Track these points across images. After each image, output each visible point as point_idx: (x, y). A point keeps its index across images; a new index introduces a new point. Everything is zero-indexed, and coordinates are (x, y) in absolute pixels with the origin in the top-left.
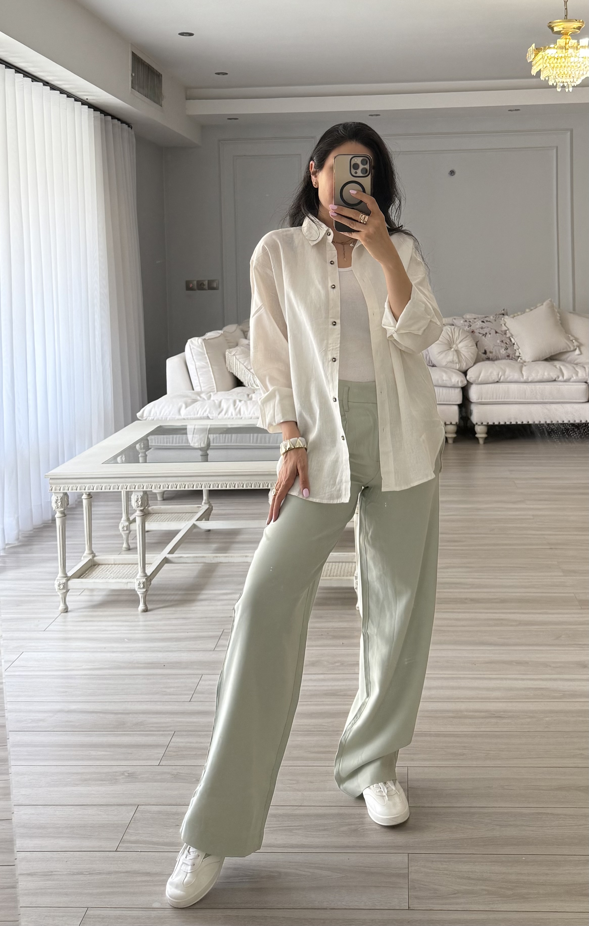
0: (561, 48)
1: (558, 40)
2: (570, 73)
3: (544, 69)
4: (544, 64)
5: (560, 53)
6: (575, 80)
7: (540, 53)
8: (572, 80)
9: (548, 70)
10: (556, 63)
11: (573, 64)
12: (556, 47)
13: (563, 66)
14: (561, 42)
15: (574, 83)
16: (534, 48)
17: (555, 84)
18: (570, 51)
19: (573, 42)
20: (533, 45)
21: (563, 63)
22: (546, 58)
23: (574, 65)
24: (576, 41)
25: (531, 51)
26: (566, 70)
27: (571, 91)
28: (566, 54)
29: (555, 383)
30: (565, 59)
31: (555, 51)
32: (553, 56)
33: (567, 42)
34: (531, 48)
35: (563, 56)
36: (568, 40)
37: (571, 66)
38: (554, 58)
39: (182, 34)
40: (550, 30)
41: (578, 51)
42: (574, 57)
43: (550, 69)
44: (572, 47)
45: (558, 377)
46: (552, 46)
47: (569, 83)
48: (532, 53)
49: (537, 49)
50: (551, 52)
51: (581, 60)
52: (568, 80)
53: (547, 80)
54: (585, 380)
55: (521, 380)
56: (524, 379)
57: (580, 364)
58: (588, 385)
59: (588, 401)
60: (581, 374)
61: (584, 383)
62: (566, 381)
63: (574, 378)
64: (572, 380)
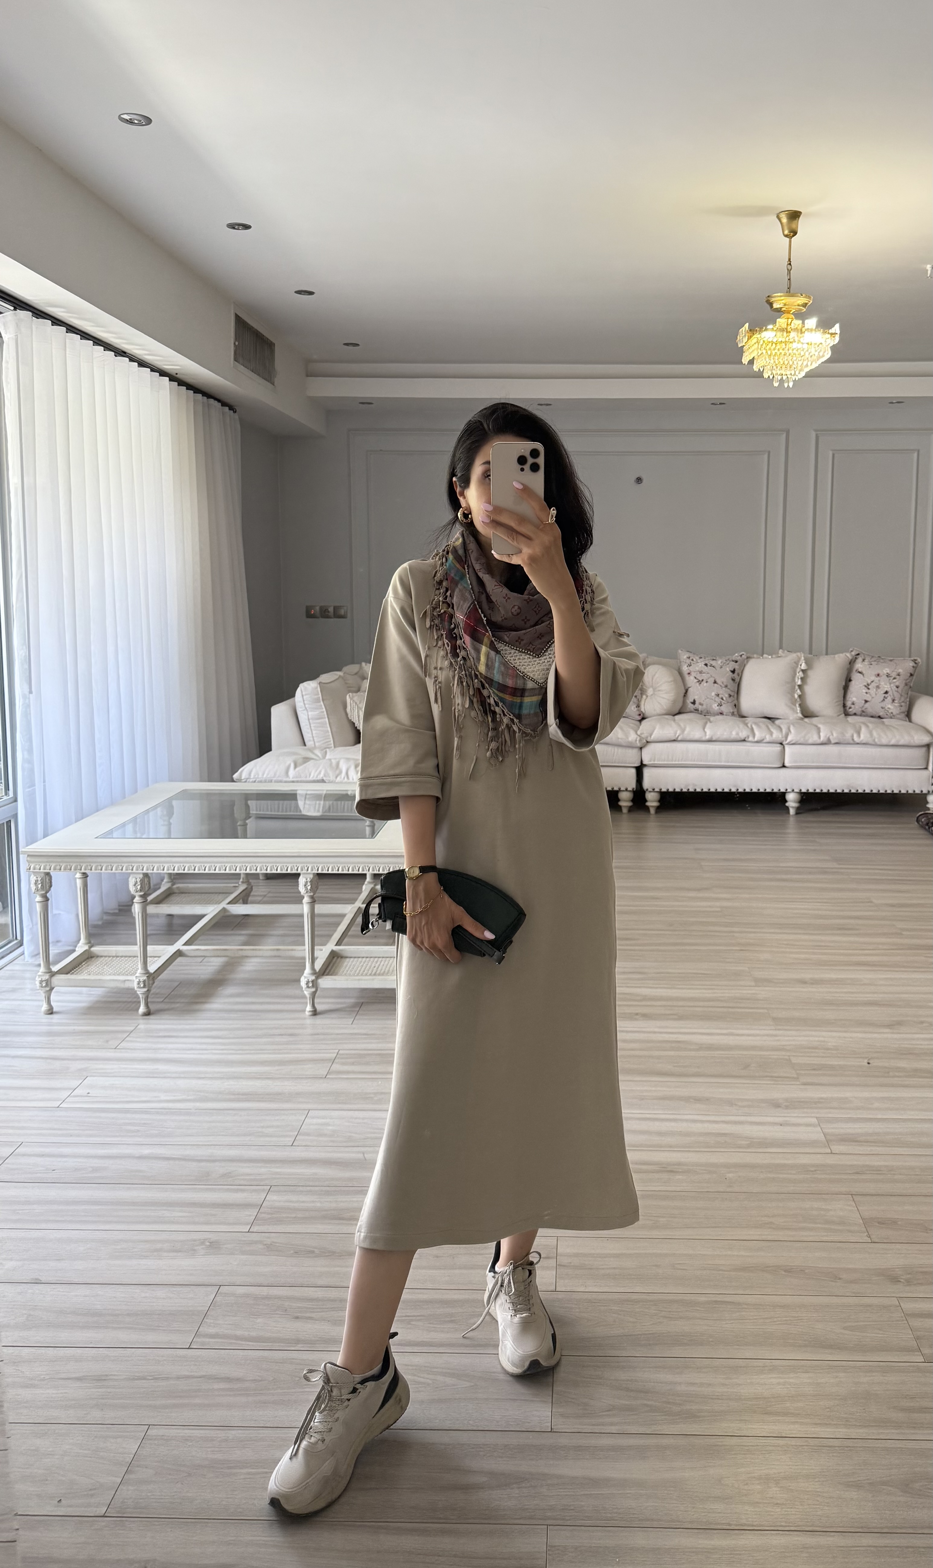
0: (782, 330)
1: (778, 320)
2: (791, 363)
3: (758, 356)
4: (759, 350)
5: (780, 337)
6: (797, 373)
7: (755, 336)
8: (793, 373)
9: (763, 358)
10: (774, 349)
11: (795, 351)
12: (775, 329)
13: (783, 354)
14: (781, 322)
15: (795, 376)
16: (747, 329)
17: (771, 377)
18: (793, 334)
19: (797, 323)
20: (747, 325)
21: (783, 350)
22: (762, 342)
23: (797, 353)
24: (800, 322)
25: (744, 332)
26: (786, 359)
27: (791, 386)
28: (787, 339)
29: (744, 743)
30: (786, 345)
31: (774, 333)
32: (770, 340)
33: (789, 323)
34: (744, 328)
35: (783, 340)
36: (790, 320)
37: (792, 354)
38: (772, 343)
40: (768, 306)
41: (803, 334)
42: (796, 343)
43: (767, 357)
44: (796, 330)
45: (748, 737)
46: (770, 327)
47: (789, 376)
48: (745, 336)
49: (750, 330)
50: (768, 334)
51: (805, 346)
52: (788, 373)
53: (762, 370)
54: (780, 742)
55: (704, 739)
56: (707, 737)
57: (777, 722)
58: (784, 747)
59: (784, 766)
60: (776, 735)
61: (779, 745)
62: (757, 742)
63: (768, 738)
64: (765, 741)
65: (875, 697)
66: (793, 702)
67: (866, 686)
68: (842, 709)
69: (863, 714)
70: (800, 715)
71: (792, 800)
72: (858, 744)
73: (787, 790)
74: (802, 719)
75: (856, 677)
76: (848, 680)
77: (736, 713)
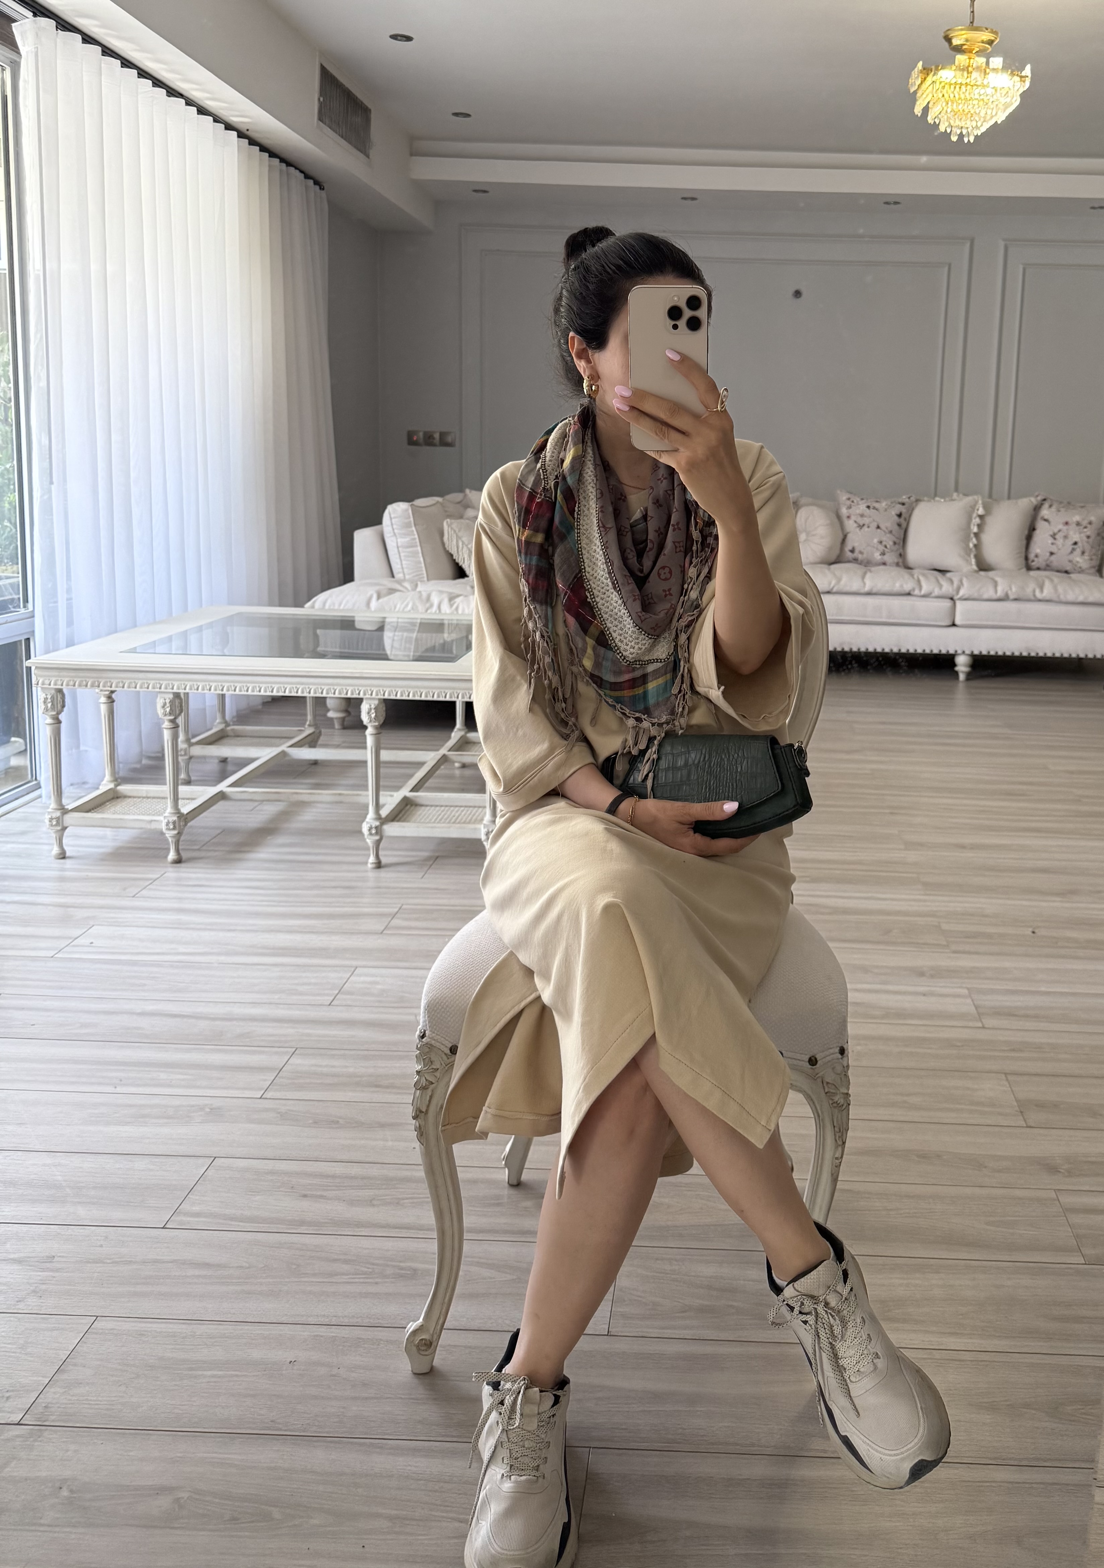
3: (934, 102)
29: (909, 598)
39: (395, 37)
43: (944, 103)
45: (914, 590)
54: (950, 596)
55: (862, 591)
56: (867, 589)
57: (948, 575)
58: (955, 604)
59: (954, 625)
60: (947, 588)
61: (949, 601)
62: (924, 596)
63: (937, 592)
64: (933, 595)
65: (1063, 547)
66: (967, 551)
67: (1051, 536)
68: (1024, 562)
69: (1048, 567)
70: (975, 567)
71: (962, 663)
72: (1040, 600)
73: (956, 651)
74: (976, 572)
75: (1041, 525)
76: (1032, 529)
77: (901, 564)
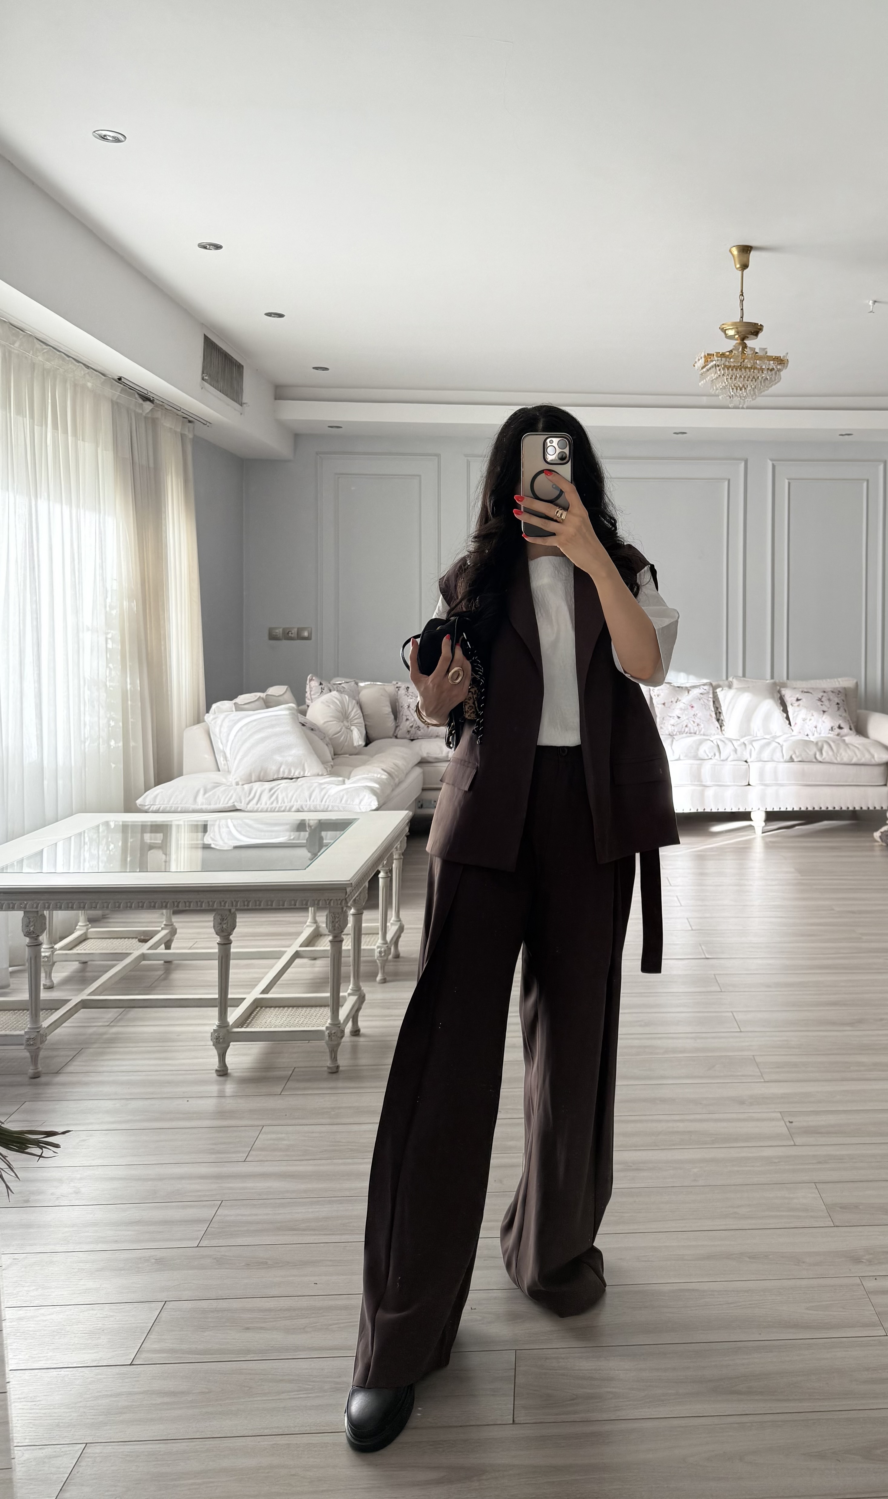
29: (710, 762)
39: (269, 315)
54: (745, 760)
56: (675, 756)
57: (742, 740)
58: (749, 765)
59: (749, 785)
60: (741, 753)
61: (744, 763)
62: (723, 760)
71: (757, 818)
72: (820, 762)
73: (750, 808)
